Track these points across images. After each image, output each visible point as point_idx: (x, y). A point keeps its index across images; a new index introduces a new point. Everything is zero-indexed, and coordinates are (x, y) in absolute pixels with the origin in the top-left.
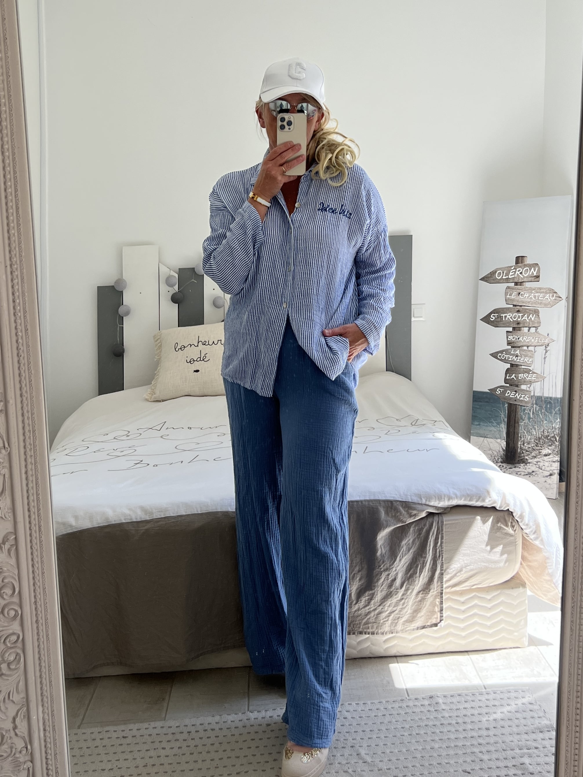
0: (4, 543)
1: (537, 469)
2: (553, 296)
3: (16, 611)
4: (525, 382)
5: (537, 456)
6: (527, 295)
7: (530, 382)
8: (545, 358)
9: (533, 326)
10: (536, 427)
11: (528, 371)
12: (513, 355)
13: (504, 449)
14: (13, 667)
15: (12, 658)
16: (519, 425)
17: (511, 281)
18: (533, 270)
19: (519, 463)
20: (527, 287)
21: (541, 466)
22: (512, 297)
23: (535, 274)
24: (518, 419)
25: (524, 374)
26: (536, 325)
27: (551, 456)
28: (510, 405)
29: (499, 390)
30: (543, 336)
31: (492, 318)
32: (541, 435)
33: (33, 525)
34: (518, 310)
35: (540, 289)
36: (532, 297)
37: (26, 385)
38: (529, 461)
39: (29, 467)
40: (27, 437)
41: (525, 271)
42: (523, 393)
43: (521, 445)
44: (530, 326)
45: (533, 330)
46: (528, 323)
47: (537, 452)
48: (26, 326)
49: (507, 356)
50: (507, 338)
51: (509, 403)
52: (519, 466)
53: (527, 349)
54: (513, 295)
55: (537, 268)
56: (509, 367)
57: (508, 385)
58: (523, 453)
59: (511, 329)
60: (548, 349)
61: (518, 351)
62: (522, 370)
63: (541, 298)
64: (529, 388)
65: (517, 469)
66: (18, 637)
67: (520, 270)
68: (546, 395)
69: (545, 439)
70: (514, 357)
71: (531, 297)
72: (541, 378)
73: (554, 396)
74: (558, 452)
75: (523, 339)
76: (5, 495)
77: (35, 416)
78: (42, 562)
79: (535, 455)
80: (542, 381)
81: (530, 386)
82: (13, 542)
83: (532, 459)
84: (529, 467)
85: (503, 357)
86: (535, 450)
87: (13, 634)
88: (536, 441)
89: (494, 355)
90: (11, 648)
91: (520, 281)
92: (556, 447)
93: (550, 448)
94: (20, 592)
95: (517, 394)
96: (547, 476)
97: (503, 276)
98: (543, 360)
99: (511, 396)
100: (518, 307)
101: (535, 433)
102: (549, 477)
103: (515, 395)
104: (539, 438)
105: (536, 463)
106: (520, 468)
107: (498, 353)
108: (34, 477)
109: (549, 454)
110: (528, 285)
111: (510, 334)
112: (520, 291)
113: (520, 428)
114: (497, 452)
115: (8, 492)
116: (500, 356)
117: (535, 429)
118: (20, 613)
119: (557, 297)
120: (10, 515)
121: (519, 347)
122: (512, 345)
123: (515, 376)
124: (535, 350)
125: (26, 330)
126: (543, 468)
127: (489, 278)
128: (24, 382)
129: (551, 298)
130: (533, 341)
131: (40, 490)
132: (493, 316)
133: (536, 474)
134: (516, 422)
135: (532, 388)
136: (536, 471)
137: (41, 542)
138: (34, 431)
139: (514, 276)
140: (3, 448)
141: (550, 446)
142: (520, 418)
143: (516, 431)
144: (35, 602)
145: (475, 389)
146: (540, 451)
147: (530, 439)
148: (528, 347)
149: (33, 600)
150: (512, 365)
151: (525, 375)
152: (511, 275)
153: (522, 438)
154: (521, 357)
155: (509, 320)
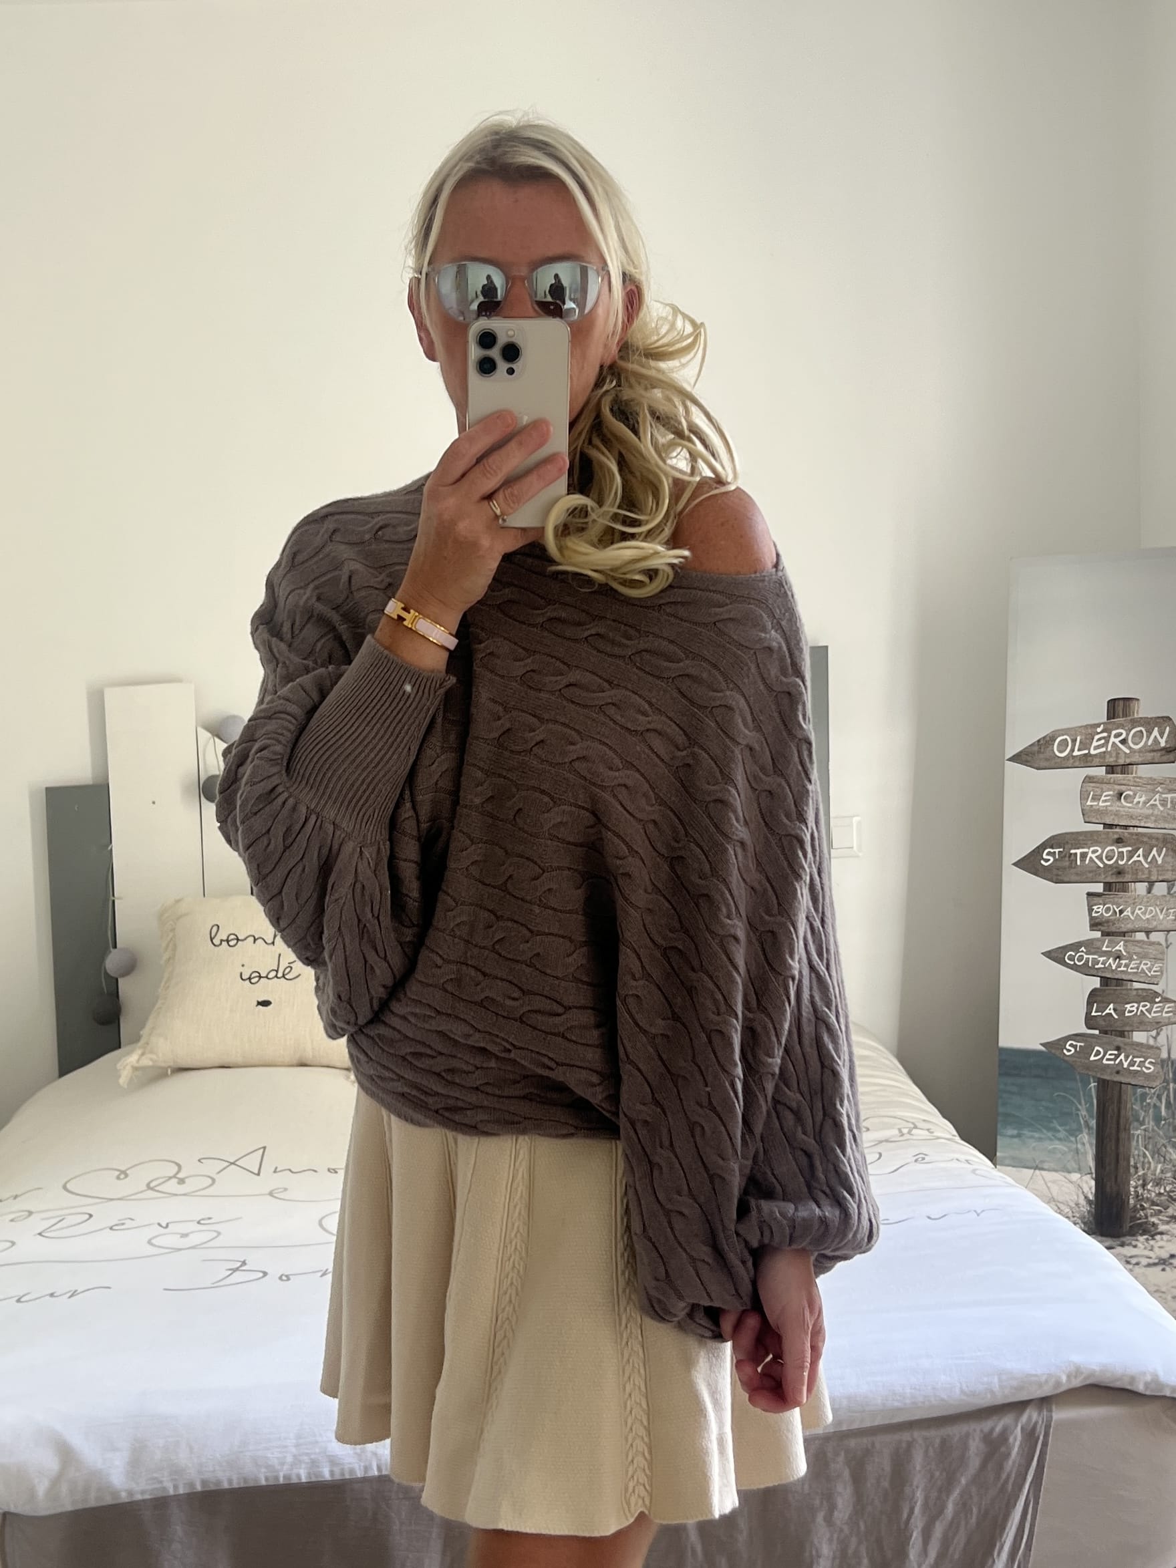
4: (1141, 1023)
6: (1140, 798)
7: (1158, 1025)
9: (1160, 878)
11: (1150, 996)
13: (1091, 1197)
16: (1130, 1138)
17: (1097, 761)
18: (1156, 732)
19: (1134, 1235)
20: (1140, 778)
22: (1101, 804)
23: (1163, 744)
24: (1127, 1120)
25: (1139, 1003)
26: (1169, 876)
28: (1103, 1085)
29: (1071, 1045)
31: (1047, 860)
34: (1116, 836)
36: (1157, 803)
38: (1162, 1228)
41: (1134, 736)
42: (1138, 1053)
43: (1136, 1187)
44: (1154, 878)
45: (1160, 889)
46: (1146, 872)
49: (1091, 957)
50: (1090, 910)
51: (1099, 1079)
52: (1135, 1243)
53: (1145, 939)
54: (1103, 798)
55: (1168, 728)
56: (1098, 986)
57: (1097, 1032)
58: (1143, 1208)
59: (1099, 888)
61: (1122, 943)
62: (1135, 993)
64: (1155, 1038)
65: (1128, 1251)
67: (1121, 734)
70: (1111, 960)
71: (1152, 802)
75: (1133, 913)
81: (1158, 1034)
83: (1168, 1223)
84: (1161, 1243)
85: (1079, 960)
89: (1056, 955)
91: (1121, 762)
95: (1122, 1057)
97: (1073, 750)
99: (1105, 1062)
100: (1117, 830)
103: (1115, 1060)
106: (1135, 1246)
107: (1065, 949)
110: (1144, 771)
111: (1096, 899)
112: (1123, 788)
113: (1134, 1143)
114: (1073, 1207)
116: (1071, 958)
121: (1124, 934)
122: (1103, 928)
123: (1115, 1010)
124: (1167, 940)
127: (1034, 756)
130: (1161, 917)
132: (1049, 854)
134: (1122, 1127)
135: (1162, 1039)
139: (1103, 749)
142: (1131, 1119)
143: (1121, 1149)
145: (1004, 1043)
147: (1162, 1172)
148: (1148, 933)
150: (1105, 981)
151: (1143, 1007)
152: (1097, 748)
153: (1140, 1169)
154: (1131, 959)
155: (1093, 864)
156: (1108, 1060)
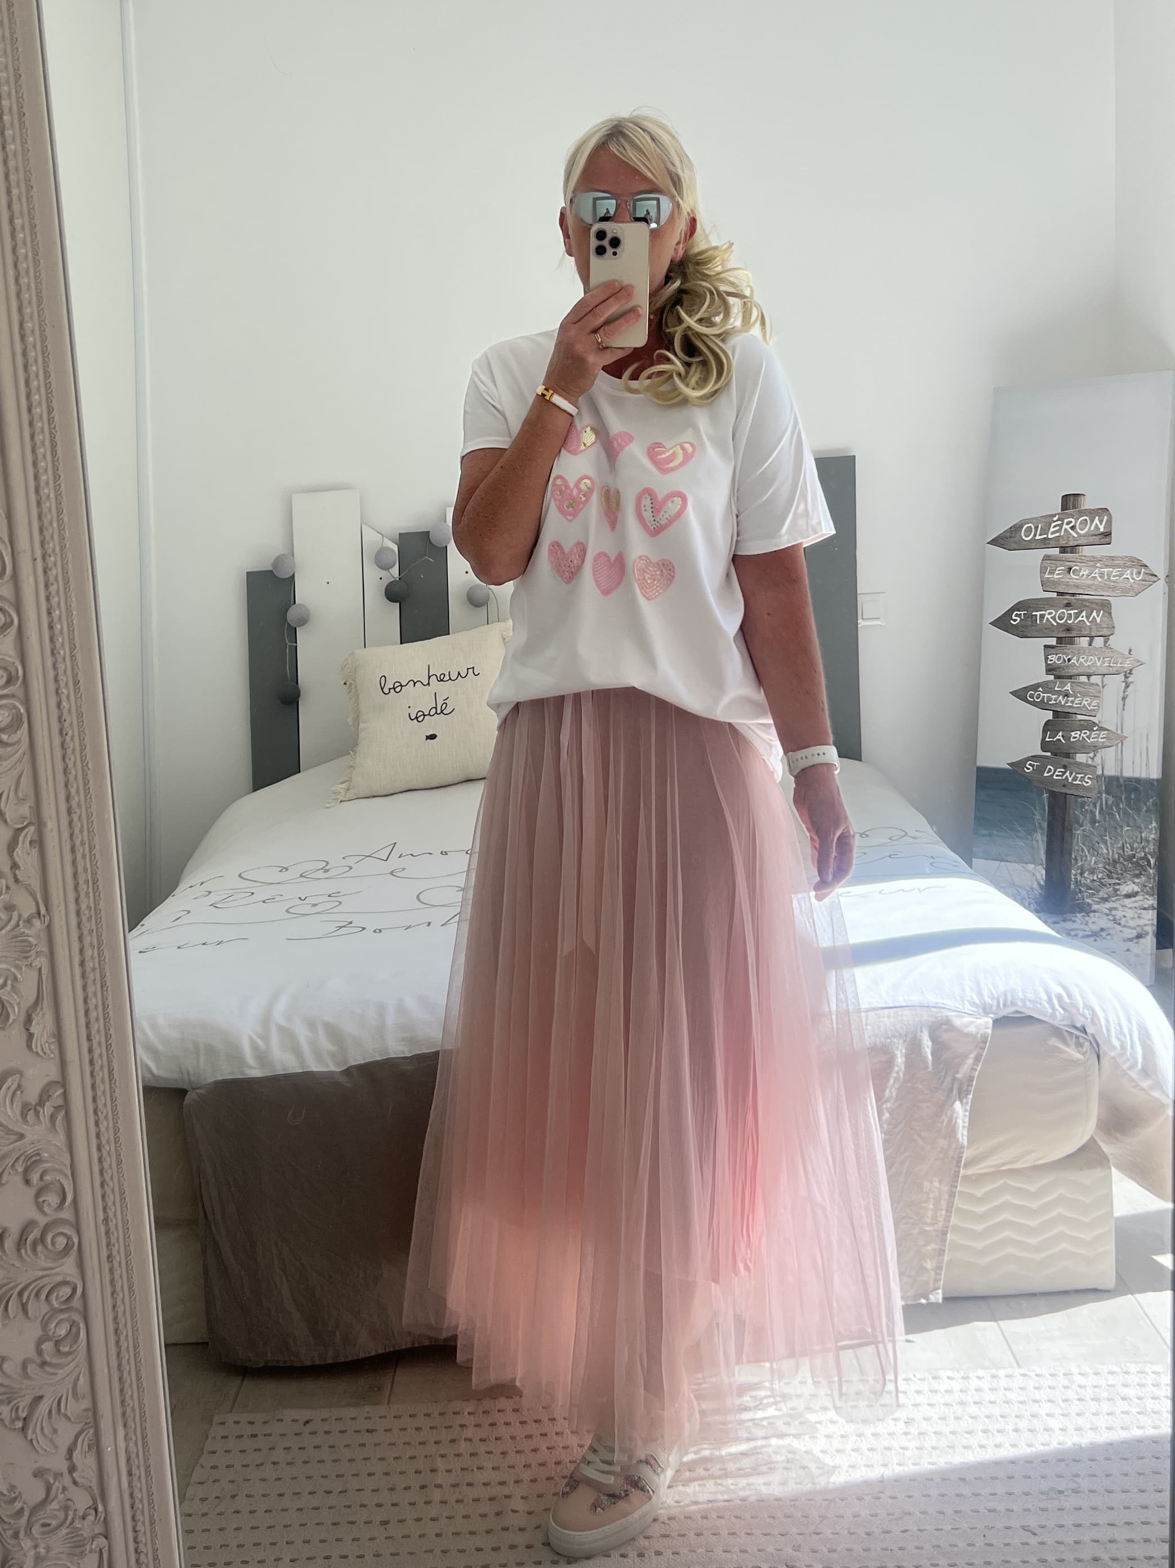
0: (41, 1103)
1: (1110, 924)
2: (1139, 573)
3: (69, 1238)
4: (1083, 747)
5: (1110, 897)
6: (1085, 572)
7: (1095, 748)
8: (1124, 699)
9: (1098, 634)
10: (1108, 838)
11: (1090, 726)
12: (1059, 693)
13: (1042, 883)
14: (65, 1349)
15: (62, 1332)
16: (1072, 836)
17: (1053, 544)
18: (1097, 521)
19: (1073, 913)
20: (1086, 556)
21: (1117, 917)
22: (1055, 577)
23: (1102, 530)
24: (1070, 823)
25: (1081, 731)
26: (1105, 632)
27: (1137, 898)
28: (1053, 795)
29: (1030, 765)
30: (1119, 653)
31: (1015, 620)
32: (1119, 854)
33: (97, 1067)
34: (1066, 602)
35: (1112, 558)
36: (1097, 575)
37: (78, 792)
38: (1095, 907)
39: (88, 953)
40: (82, 895)
41: (1081, 523)
42: (1080, 771)
43: (1075, 875)
44: (1094, 634)
45: (1098, 642)
46: (1088, 629)
47: (1111, 889)
48: (75, 676)
49: (1046, 695)
50: (1046, 659)
51: (1050, 792)
52: (1073, 919)
53: (1087, 681)
54: (1057, 572)
55: (1106, 518)
56: (1051, 718)
57: (1049, 754)
58: (1081, 891)
59: (1053, 641)
60: (1130, 680)
61: (1069, 684)
62: (1078, 723)
63: (1114, 576)
64: (1092, 759)
65: (1069, 925)
66: (74, 1290)
67: (1071, 522)
68: (1128, 773)
69: (1126, 863)
70: (1061, 698)
71: (1093, 575)
72: (1117, 739)
73: (1144, 775)
74: (1152, 888)
75: (1077, 661)
76: (42, 1009)
77: (97, 851)
78: (117, 1140)
79: (1106, 896)
80: (1120, 745)
81: (1095, 756)
82: (60, 1102)
83: (1099, 903)
84: (1094, 919)
85: (1038, 698)
86: (1105, 885)
87: (64, 1283)
88: (1107, 867)
89: (1021, 694)
90: (61, 1311)
91: (1071, 544)
92: (1148, 877)
93: (1137, 881)
94: (75, 1201)
95: (1068, 774)
96: (1130, 940)
97: (1035, 535)
98: (1121, 703)
99: (1055, 777)
100: (1067, 597)
101: (1106, 851)
102: (1135, 941)
103: (1062, 776)
104: (1114, 860)
105: (1108, 912)
106: (1074, 922)
107: (1027, 689)
108: (98, 971)
109: (1134, 894)
110: (1087, 551)
111: (1051, 651)
112: (1073, 564)
113: (1075, 841)
114: (1028, 891)
115: (47, 1003)
116: (1032, 696)
117: (1105, 843)
118: (76, 1241)
119: (1147, 574)
120: (52, 1047)
121: (1070, 677)
122: (1055, 673)
123: (1063, 736)
124: (1102, 682)
125: (76, 683)
126: (1123, 922)
127: (1007, 540)
128: (75, 786)
129: (1135, 577)
130: (1099, 664)
131: (110, 997)
132: (1016, 615)
133: (1109, 934)
134: (1067, 828)
135: (1098, 760)
136: (1109, 928)
137: (113, 1100)
138: (95, 882)
139: (1058, 534)
140: (37, 916)
141: (1138, 876)
142: (1073, 822)
143: (1066, 847)
144: (106, 1220)
145: (981, 763)
146: (1117, 887)
147: (1095, 863)
148: (1089, 676)
149: (101, 1215)
150: (1056, 714)
151: (1085, 734)
152: (1053, 533)
153: (1079, 861)
154: (1076, 697)
155: (1048, 623)
156: (1057, 776)
